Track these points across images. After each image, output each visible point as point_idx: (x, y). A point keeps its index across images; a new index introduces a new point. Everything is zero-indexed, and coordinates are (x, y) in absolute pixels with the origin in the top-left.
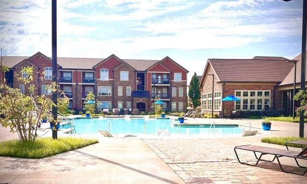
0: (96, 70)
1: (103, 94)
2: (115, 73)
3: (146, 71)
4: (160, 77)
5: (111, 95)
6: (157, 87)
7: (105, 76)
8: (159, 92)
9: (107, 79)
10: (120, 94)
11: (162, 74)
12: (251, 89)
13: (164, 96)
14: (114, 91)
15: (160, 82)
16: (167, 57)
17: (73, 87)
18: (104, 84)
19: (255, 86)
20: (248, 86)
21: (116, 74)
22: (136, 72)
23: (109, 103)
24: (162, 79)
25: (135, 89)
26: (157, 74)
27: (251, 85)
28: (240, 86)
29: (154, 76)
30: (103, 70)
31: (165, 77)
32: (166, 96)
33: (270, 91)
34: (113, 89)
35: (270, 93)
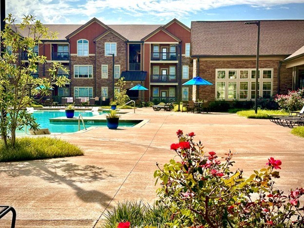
0: (71, 41)
1: (81, 76)
2: (97, 45)
3: (142, 41)
4: (164, 50)
5: (92, 78)
6: (161, 65)
7: (83, 49)
8: (164, 72)
9: (87, 54)
10: (105, 75)
11: (168, 45)
12: (241, 67)
13: (171, 78)
14: (97, 71)
15: (164, 57)
16: (175, 20)
17: (39, 66)
18: (83, 61)
19: (246, 62)
20: (237, 61)
21: (99, 47)
22: (128, 43)
23: (90, 89)
24: (168, 53)
25: (127, 68)
26: (161, 45)
27: (239, 61)
28: (224, 62)
29: (156, 49)
30: (81, 42)
31: (173, 49)
32: (174, 78)
33: (272, 70)
34: (95, 68)
35: (272, 73)
